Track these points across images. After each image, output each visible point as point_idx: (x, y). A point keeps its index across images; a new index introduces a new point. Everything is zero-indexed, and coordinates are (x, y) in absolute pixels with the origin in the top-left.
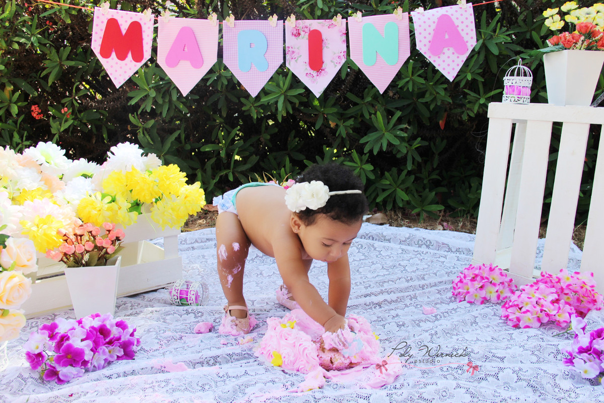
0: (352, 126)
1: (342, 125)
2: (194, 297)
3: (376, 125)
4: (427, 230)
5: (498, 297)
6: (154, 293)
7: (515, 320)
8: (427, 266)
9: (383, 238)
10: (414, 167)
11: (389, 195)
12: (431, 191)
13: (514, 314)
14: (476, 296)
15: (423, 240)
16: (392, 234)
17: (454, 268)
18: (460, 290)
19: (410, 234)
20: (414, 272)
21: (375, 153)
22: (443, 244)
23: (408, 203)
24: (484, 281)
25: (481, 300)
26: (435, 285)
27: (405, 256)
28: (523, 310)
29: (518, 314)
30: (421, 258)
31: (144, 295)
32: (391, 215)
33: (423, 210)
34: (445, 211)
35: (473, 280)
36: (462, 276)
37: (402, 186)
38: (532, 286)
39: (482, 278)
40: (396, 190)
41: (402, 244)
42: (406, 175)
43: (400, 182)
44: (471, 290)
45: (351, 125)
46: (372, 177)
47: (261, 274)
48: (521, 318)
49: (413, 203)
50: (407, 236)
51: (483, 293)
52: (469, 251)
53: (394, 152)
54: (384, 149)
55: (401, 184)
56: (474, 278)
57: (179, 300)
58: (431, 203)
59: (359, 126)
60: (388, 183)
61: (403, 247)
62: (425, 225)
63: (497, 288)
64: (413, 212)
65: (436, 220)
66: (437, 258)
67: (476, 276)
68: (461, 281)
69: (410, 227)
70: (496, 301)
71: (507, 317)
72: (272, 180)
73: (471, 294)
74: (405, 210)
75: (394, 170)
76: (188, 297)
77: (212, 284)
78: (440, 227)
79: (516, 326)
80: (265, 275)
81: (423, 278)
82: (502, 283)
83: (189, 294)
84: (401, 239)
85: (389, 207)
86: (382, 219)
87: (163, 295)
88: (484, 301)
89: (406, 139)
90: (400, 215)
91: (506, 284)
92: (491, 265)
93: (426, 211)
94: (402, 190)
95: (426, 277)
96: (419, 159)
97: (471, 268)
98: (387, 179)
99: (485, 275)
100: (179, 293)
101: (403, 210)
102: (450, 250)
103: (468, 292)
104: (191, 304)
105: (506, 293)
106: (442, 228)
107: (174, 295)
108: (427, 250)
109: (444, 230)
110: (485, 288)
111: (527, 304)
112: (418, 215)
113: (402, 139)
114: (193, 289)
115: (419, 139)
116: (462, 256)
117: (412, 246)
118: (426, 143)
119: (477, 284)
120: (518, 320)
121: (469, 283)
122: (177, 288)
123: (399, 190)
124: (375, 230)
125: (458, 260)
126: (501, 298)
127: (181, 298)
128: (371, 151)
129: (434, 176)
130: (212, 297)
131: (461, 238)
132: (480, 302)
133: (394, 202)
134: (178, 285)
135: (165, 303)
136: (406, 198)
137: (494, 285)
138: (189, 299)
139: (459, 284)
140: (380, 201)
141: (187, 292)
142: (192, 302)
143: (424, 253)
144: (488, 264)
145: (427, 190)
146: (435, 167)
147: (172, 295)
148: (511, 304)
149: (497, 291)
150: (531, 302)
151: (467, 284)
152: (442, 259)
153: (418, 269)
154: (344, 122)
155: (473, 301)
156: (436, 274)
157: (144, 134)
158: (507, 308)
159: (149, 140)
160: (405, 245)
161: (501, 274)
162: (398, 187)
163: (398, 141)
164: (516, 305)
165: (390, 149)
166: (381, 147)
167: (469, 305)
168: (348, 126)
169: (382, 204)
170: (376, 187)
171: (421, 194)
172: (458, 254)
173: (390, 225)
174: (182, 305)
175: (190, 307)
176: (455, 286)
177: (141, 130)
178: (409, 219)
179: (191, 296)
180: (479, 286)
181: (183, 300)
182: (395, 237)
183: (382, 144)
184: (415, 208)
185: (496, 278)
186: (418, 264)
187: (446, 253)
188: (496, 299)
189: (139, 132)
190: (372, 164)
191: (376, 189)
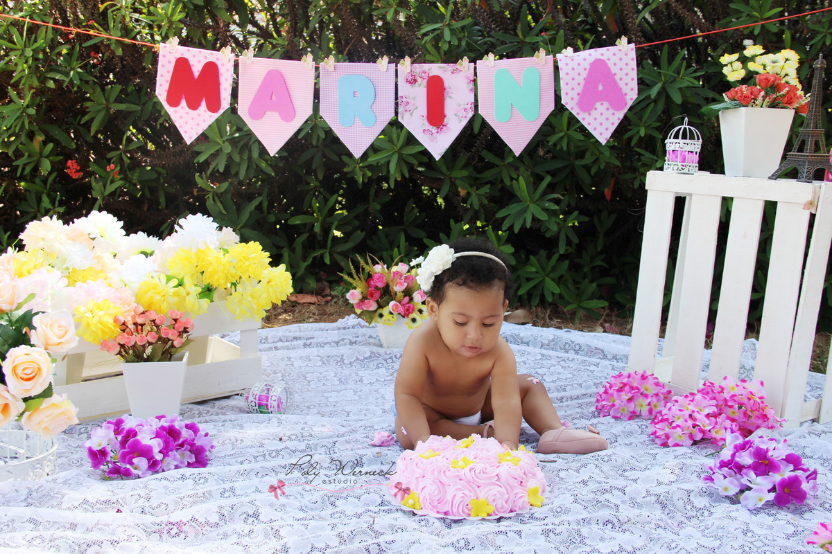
0: (488, 195)
1: (474, 194)
2: (275, 404)
3: (518, 194)
4: (581, 333)
5: (650, 411)
7: (663, 437)
8: (571, 376)
9: (520, 341)
10: (571, 250)
11: (535, 286)
12: (591, 281)
13: (662, 429)
14: (623, 410)
15: (571, 343)
16: (532, 335)
18: (604, 403)
19: (556, 336)
20: (553, 381)
21: (516, 230)
22: (596, 349)
23: (561, 297)
24: (633, 392)
25: (630, 414)
26: (577, 398)
27: (545, 363)
28: (674, 424)
29: (667, 430)
30: (566, 365)
31: (214, 402)
32: (536, 312)
33: (580, 306)
34: (610, 308)
35: (620, 390)
36: (608, 385)
37: (551, 275)
38: (686, 396)
39: (632, 388)
40: (544, 279)
41: (544, 348)
42: (557, 261)
43: (549, 269)
44: (617, 402)
45: (486, 193)
46: (514, 262)
47: (361, 381)
48: (670, 434)
49: (567, 297)
50: (551, 337)
51: (632, 406)
52: (627, 358)
53: (542, 230)
54: (528, 226)
55: (550, 272)
56: (622, 388)
57: (257, 407)
58: (591, 298)
59: (498, 194)
60: (534, 270)
61: (544, 351)
62: (580, 326)
63: (649, 400)
64: (566, 310)
65: (596, 320)
66: (586, 366)
67: (625, 385)
68: (606, 392)
69: (560, 328)
70: (646, 416)
71: (654, 433)
72: (378, 264)
73: (616, 407)
75: (543, 253)
76: (269, 403)
77: (299, 391)
78: (601, 329)
79: (664, 445)
80: (365, 382)
81: (564, 390)
82: (657, 395)
83: (269, 400)
84: (544, 342)
85: (536, 301)
86: (525, 317)
87: (239, 402)
88: (633, 416)
89: (559, 214)
90: (548, 313)
91: (662, 396)
92: (645, 372)
93: (583, 308)
94: (553, 280)
95: (567, 388)
96: (576, 240)
97: (620, 375)
98: (532, 265)
99: (635, 384)
100: (257, 399)
101: (554, 305)
102: (605, 357)
103: (613, 405)
104: (271, 412)
105: (659, 407)
106: (602, 330)
107: (252, 402)
108: (576, 356)
109: (604, 332)
110: (634, 400)
111: (679, 418)
112: (573, 313)
113: (550, 212)
114: (275, 394)
115: (576, 213)
116: (620, 364)
117: (556, 351)
118: (587, 219)
119: (625, 396)
120: (668, 436)
121: (615, 394)
122: (255, 393)
123: (548, 280)
124: (511, 330)
125: (613, 369)
126: (654, 413)
127: (260, 405)
128: (511, 228)
129: (599, 262)
130: (298, 406)
131: (623, 343)
132: (628, 417)
133: (542, 296)
134: (255, 389)
135: (241, 411)
136: (557, 290)
137: (646, 396)
138: (269, 406)
139: (604, 396)
140: (523, 294)
141: (267, 398)
142: (273, 409)
143: (570, 359)
144: (640, 372)
145: (587, 280)
146: (599, 249)
147: (249, 401)
148: (661, 418)
149: (649, 404)
150: (684, 415)
151: (612, 395)
152: (592, 368)
153: (559, 379)
154: (477, 189)
155: (619, 415)
156: (580, 385)
157: (214, 200)
158: (656, 424)
159: (222, 208)
160: (548, 349)
161: (657, 384)
162: (547, 276)
163: (546, 215)
164: (667, 419)
165: (538, 226)
166: (525, 222)
167: (613, 420)
168: (482, 195)
169: (525, 297)
170: (519, 276)
171: (578, 286)
172: (615, 362)
173: (534, 325)
174: (261, 412)
175: (271, 415)
176: (599, 398)
177: (210, 195)
178: (561, 318)
179: (272, 402)
180: (628, 398)
181: (262, 407)
182: (535, 340)
183: (525, 219)
184: (569, 303)
185: (650, 388)
186: (559, 373)
187: (599, 361)
188: (647, 413)
189: (208, 197)
190: (513, 245)
191: (518, 278)
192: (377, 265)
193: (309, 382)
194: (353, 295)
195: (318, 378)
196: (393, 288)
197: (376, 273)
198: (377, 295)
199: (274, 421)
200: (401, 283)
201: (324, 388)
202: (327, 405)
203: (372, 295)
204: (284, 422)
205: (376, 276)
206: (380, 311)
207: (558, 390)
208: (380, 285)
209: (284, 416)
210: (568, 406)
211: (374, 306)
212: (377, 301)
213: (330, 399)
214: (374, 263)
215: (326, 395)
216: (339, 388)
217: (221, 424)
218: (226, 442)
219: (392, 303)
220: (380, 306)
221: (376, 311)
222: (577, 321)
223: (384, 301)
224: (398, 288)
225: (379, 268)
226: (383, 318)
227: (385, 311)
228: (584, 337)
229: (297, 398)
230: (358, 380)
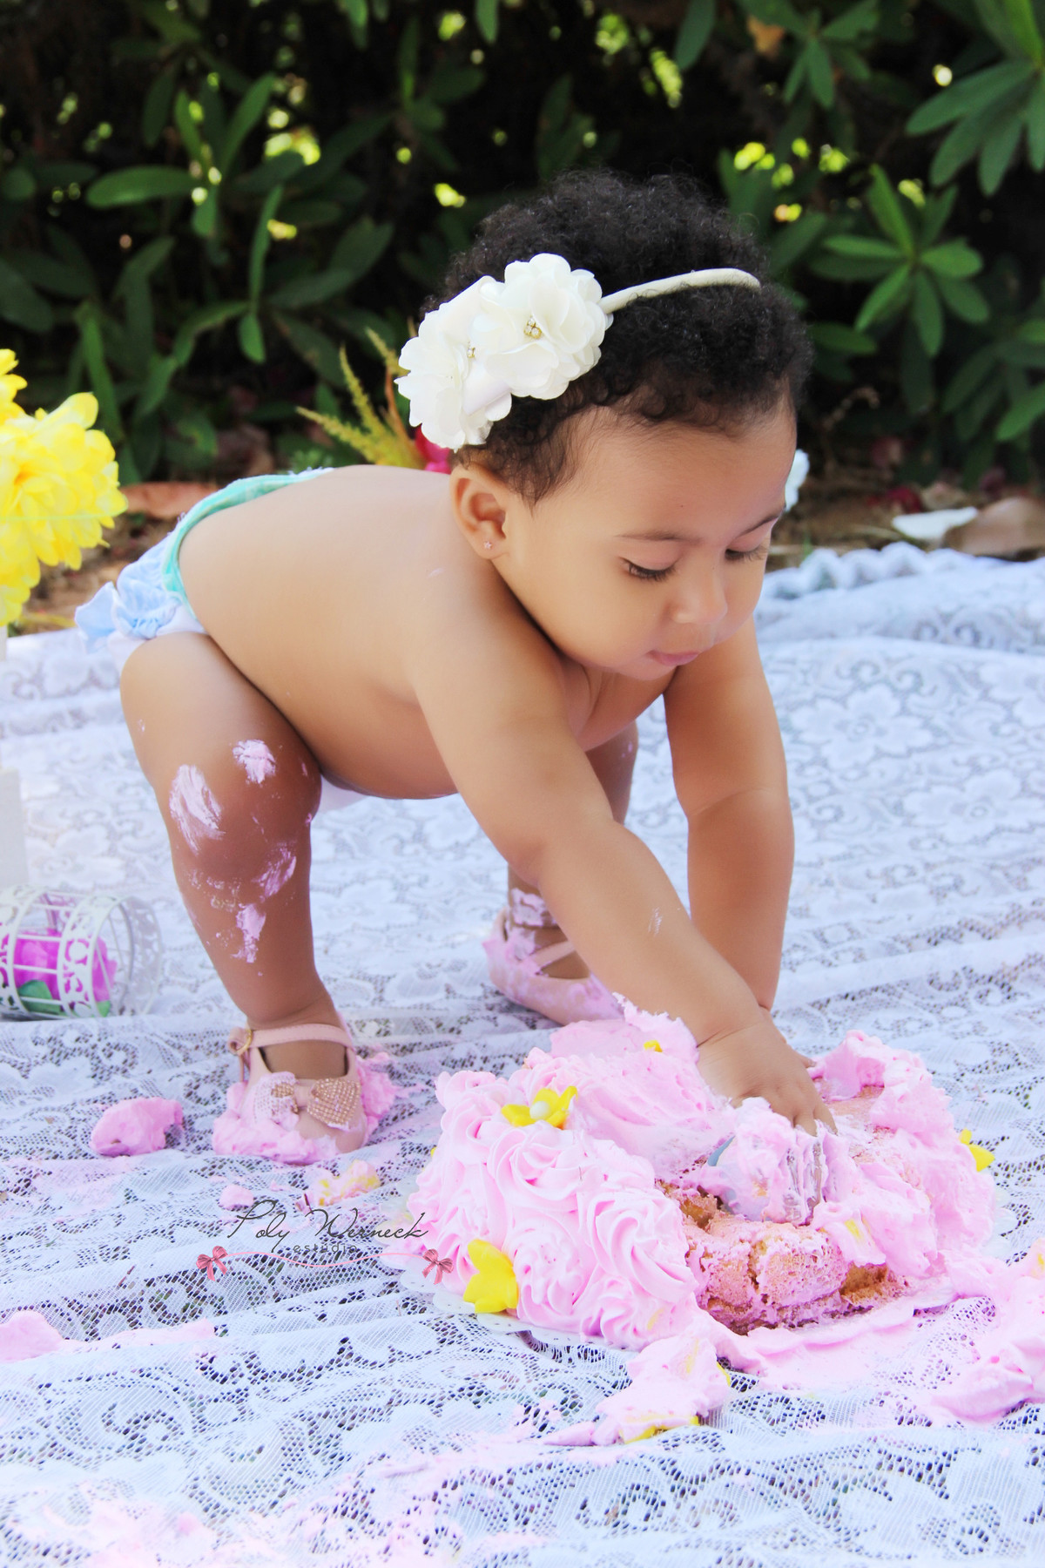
0: (869, 42)
1: (813, 44)
2: (85, 974)
3: (995, 26)
21: (990, 180)
45: (862, 33)
46: (975, 310)
54: (1039, 159)
57: (12, 990)
76: (59, 972)
80: (436, 842)
83: (61, 959)
86: (1028, 526)
100: (10, 957)
104: (72, 1006)
114: (80, 933)
127: (23, 980)
128: (968, 175)
130: (177, 968)
138: (61, 981)
140: (1020, 435)
141: (52, 951)
142: (79, 997)
154: (826, 19)
166: (1022, 146)
168: (847, 44)
169: (1024, 447)
170: (998, 363)
174: (30, 1011)
179: (72, 967)
181: (31, 988)
190: (975, 244)
191: (997, 369)
230: (407, 835)
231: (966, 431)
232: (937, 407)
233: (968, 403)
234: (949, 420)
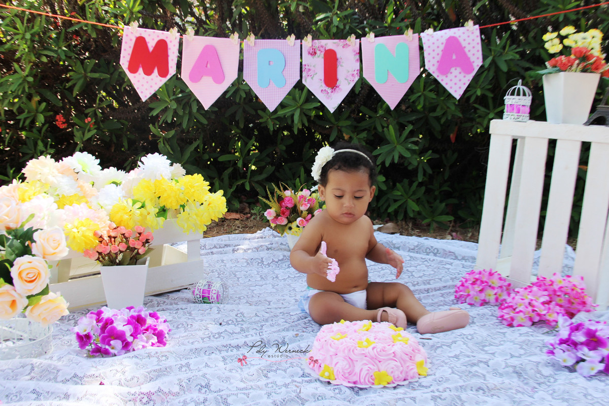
0: (365, 139)
1: (355, 138)
2: (215, 296)
3: (388, 138)
4: (436, 240)
5: (497, 299)
6: (177, 293)
7: (509, 320)
8: (433, 272)
9: (393, 246)
10: (425, 179)
11: (400, 206)
12: (441, 202)
13: (508, 313)
14: (476, 298)
15: (430, 248)
16: (401, 242)
17: (459, 274)
18: (461, 293)
19: (419, 242)
20: (420, 277)
21: (387, 165)
22: (450, 252)
23: (419, 213)
24: (483, 285)
25: (481, 302)
26: (439, 289)
27: (413, 263)
28: (517, 310)
29: (512, 314)
30: (428, 264)
31: (169, 294)
32: (402, 225)
33: (433, 220)
34: (455, 222)
35: (473, 284)
36: (464, 280)
37: (414, 197)
38: (526, 289)
39: (482, 282)
40: (407, 200)
41: (411, 252)
42: (417, 186)
43: (411, 193)
44: (472, 293)
45: (364, 137)
46: (384, 188)
47: (277, 277)
48: (515, 318)
49: (424, 213)
50: (416, 244)
51: (483, 296)
52: (474, 259)
53: (406, 164)
54: (396, 161)
55: (412, 195)
56: (474, 282)
57: (201, 299)
58: (441, 214)
59: (372, 138)
60: (399, 193)
61: (412, 254)
62: (434, 235)
63: (495, 291)
64: (423, 223)
65: (446, 230)
66: (443, 265)
67: (477, 280)
68: (463, 285)
69: (420, 236)
70: (494, 303)
71: (502, 316)
73: (472, 296)
74: (416, 221)
75: (406, 181)
76: (210, 296)
77: (231, 285)
78: (450, 237)
79: (510, 325)
80: (280, 278)
81: (429, 283)
82: (501, 287)
83: (211, 293)
84: (410, 247)
85: (401, 217)
86: (393, 228)
87: (187, 294)
88: (484, 303)
89: (418, 152)
90: (410, 225)
91: (504, 288)
92: (491, 270)
93: (437, 222)
94: (413, 201)
95: (431, 282)
96: (430, 171)
97: (473, 273)
98: (398, 190)
99: (484, 279)
100: (201, 293)
101: (414, 220)
102: (456, 258)
103: (469, 295)
104: (212, 302)
105: (504, 296)
106: (451, 238)
107: (197, 294)
108: (435, 258)
109: (453, 239)
110: (484, 291)
111: (521, 305)
112: (429, 225)
113: (413, 152)
114: (215, 288)
115: (430, 152)
116: (468, 264)
117: (420, 253)
118: (437, 156)
119: (477, 288)
120: (512, 319)
121: (470, 286)
122: (200, 288)
123: (410, 201)
124: (385, 238)
125: (463, 267)
126: (499, 301)
127: (203, 297)
128: (383, 163)
129: (445, 188)
130: (231, 297)
131: (468, 247)
132: (479, 304)
133: (406, 213)
134: (200, 285)
135: (189, 301)
136: (417, 208)
137: (493, 288)
138: (211, 297)
139: (461, 288)
140: (392, 212)
141: (209, 292)
142: (214, 300)
143: (431, 260)
144: (488, 270)
145: (438, 201)
146: (446, 178)
147: (195, 294)
148: (506, 305)
149: (496, 294)
150: (524, 303)
151: (467, 287)
152: (448, 266)
153: (424, 275)
154: (358, 135)
155: (473, 302)
156: (440, 279)
157: (164, 144)
158: (503, 309)
159: (170, 149)
160: (414, 252)
161: (500, 279)
162: (409, 198)
163: (409, 153)
164: (511, 307)
165: (402, 161)
166: (393, 159)
167: (469, 306)
168: (361, 139)
169: (393, 214)
170: (388, 198)
171: (432, 205)
172: (463, 262)
173: (401, 234)
174: (204, 302)
175: (212, 305)
176: (457, 290)
177: (161, 140)
178: (419, 229)
179: (213, 295)
180: (479, 289)
181: (205, 298)
182: (404, 245)
183: (393, 156)
184: (425, 218)
185: (495, 282)
186: (424, 271)
187: (452, 261)
188: (494, 301)
189: (160, 142)
190: (384, 176)
191: (388, 200)
192: (287, 191)
193: (238, 278)
194: (269, 213)
195: (245, 275)
196: (299, 208)
197: (286, 197)
198: (287, 213)
199: (215, 309)
200: (305, 204)
201: (250, 283)
202: (253, 297)
203: (283, 213)
204: (222, 310)
205: (287, 199)
206: (290, 225)
207: (424, 284)
208: (290, 206)
209: (222, 305)
210: (433, 295)
211: (285, 222)
212: (287, 218)
213: (255, 292)
214: (285, 189)
215: (252, 288)
216: (261, 283)
217: (175, 312)
218: (180, 326)
219: (299, 219)
220: (290, 222)
221: (286, 225)
222: (432, 231)
223: (293, 217)
224: (303, 208)
225: (288, 193)
226: (292, 230)
227: (294, 225)
228: (438, 243)
229: (231, 291)
230: (275, 277)
231: (382, 210)
232: (377, 206)
233: (382, 205)
234: (379, 208)
